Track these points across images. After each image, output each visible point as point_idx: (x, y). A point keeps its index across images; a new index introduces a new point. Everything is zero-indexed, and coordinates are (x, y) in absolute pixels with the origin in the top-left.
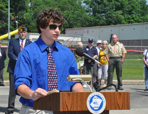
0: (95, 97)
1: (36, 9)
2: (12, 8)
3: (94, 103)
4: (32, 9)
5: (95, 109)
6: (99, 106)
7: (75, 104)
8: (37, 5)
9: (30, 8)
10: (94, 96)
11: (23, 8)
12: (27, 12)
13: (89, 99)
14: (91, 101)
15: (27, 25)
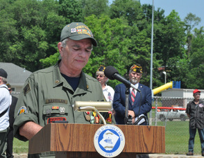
0: (108, 131)
1: (195, 53)
2: (160, 52)
3: (106, 141)
4: (189, 54)
5: (107, 149)
6: (113, 145)
7: (75, 141)
8: (198, 47)
9: (187, 52)
10: (105, 131)
11: (176, 53)
12: (182, 58)
13: (97, 135)
14: (101, 137)
15: (182, 77)
